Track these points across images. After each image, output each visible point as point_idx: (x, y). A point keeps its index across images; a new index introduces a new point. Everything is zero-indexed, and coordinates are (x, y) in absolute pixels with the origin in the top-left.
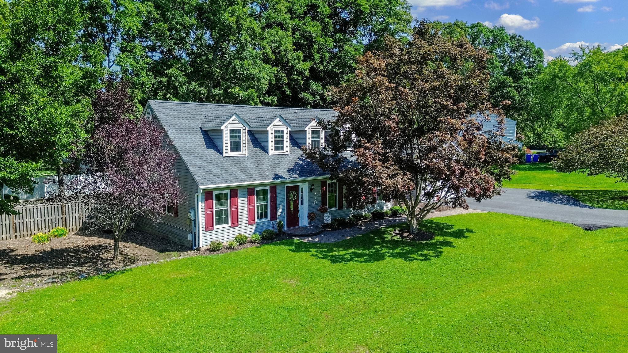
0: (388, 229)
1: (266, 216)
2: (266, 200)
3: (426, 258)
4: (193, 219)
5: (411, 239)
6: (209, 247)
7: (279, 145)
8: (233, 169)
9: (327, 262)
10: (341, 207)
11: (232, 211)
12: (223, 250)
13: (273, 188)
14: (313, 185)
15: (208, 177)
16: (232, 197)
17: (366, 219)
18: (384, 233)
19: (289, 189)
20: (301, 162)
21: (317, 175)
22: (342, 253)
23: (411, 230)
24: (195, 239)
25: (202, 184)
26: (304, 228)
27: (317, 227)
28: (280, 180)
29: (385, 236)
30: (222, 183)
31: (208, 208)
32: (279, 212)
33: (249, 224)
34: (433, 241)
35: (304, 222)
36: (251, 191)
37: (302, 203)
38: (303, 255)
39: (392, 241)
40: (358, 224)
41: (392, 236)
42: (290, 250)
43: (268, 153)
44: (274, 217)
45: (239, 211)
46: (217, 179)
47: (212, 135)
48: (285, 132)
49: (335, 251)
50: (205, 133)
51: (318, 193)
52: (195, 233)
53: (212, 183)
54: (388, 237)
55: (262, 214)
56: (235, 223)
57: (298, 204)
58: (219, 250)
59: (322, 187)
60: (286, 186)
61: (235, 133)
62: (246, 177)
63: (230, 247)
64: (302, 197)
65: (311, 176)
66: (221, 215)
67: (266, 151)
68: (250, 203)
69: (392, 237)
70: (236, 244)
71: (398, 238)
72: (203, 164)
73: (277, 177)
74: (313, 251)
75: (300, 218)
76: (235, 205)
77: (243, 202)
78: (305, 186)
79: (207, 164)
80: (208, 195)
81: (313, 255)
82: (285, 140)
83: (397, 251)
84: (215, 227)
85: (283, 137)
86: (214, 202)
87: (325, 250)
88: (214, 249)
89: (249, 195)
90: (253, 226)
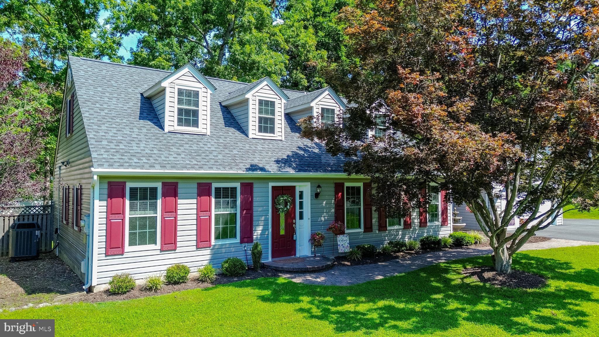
0: (453, 266)
1: (233, 235)
2: (234, 206)
4: (87, 231)
5: (503, 283)
6: (108, 287)
7: (267, 125)
8: (175, 150)
10: (368, 228)
11: (164, 222)
12: (133, 292)
13: (247, 186)
14: (319, 186)
15: (119, 156)
16: (164, 195)
17: (411, 249)
18: (446, 271)
19: (277, 191)
20: (302, 152)
21: (326, 171)
22: (362, 308)
23: (498, 266)
24: (88, 270)
25: (100, 165)
26: (304, 259)
27: (324, 258)
28: (260, 175)
29: (449, 276)
30: (142, 167)
31: (114, 212)
32: (258, 229)
33: (198, 247)
34: (549, 289)
36: (203, 187)
37: (301, 217)
39: (464, 287)
40: (397, 257)
41: (462, 276)
42: (260, 297)
43: (247, 135)
44: (247, 236)
45: (179, 223)
46: (136, 161)
47: (156, 103)
48: (277, 106)
49: (349, 302)
51: (328, 202)
53: (121, 166)
54: (456, 279)
55: (225, 230)
56: (169, 244)
57: (294, 218)
58: (125, 293)
59: (336, 193)
60: (271, 184)
61: (188, 96)
63: (150, 289)
64: (301, 207)
65: (317, 171)
66: (143, 227)
67: (244, 131)
68: (202, 209)
69: (462, 279)
70: (163, 282)
71: (474, 280)
72: (120, 138)
73: (254, 168)
74: (305, 301)
75: (298, 243)
76: (171, 210)
78: (306, 188)
79: (129, 138)
80: (115, 187)
82: (277, 117)
83: (481, 307)
84: (127, 248)
85: (273, 113)
86: (127, 202)
87: (329, 299)
88: (118, 290)
89: (199, 194)
90: (206, 252)
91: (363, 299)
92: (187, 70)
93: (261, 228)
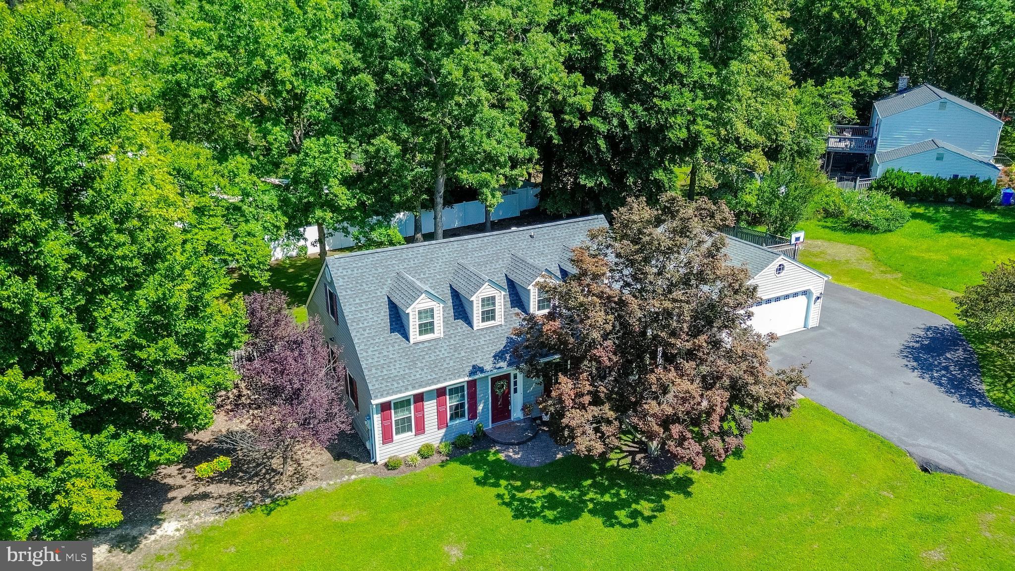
1: (463, 416)
2: (463, 396)
3: (635, 520)
6: (386, 462)
7: (488, 315)
8: (420, 365)
9: (508, 515)
11: (416, 418)
12: (401, 467)
13: (472, 384)
15: (385, 384)
16: (415, 402)
19: (495, 380)
20: (516, 337)
22: (535, 495)
24: (373, 450)
25: (376, 397)
26: (516, 421)
27: (533, 423)
28: (479, 376)
30: (400, 392)
31: (385, 418)
32: (480, 408)
33: (439, 429)
35: (517, 414)
36: (441, 392)
37: (515, 391)
38: (486, 495)
39: (614, 470)
42: (477, 479)
43: (472, 327)
44: (473, 414)
45: (426, 416)
46: (396, 385)
48: (497, 298)
49: (530, 488)
50: (392, 306)
51: (537, 378)
52: (372, 445)
53: (388, 394)
54: (613, 459)
55: (456, 414)
56: (420, 429)
57: (509, 392)
58: (397, 468)
60: (490, 378)
61: (426, 313)
62: (434, 376)
63: (409, 464)
64: (515, 385)
66: (403, 423)
67: (470, 324)
68: (441, 405)
69: (619, 459)
70: (419, 459)
71: (628, 461)
72: (382, 362)
73: (476, 369)
74: (503, 485)
75: (512, 411)
76: (420, 410)
77: (430, 407)
78: (518, 372)
79: (388, 361)
80: (385, 407)
81: (498, 496)
82: (497, 308)
83: (606, 497)
84: (395, 437)
85: (494, 304)
86: (393, 411)
87: (519, 483)
88: (390, 466)
89: (438, 397)
90: (444, 430)
91: (539, 484)
92: (424, 295)
93: (482, 405)
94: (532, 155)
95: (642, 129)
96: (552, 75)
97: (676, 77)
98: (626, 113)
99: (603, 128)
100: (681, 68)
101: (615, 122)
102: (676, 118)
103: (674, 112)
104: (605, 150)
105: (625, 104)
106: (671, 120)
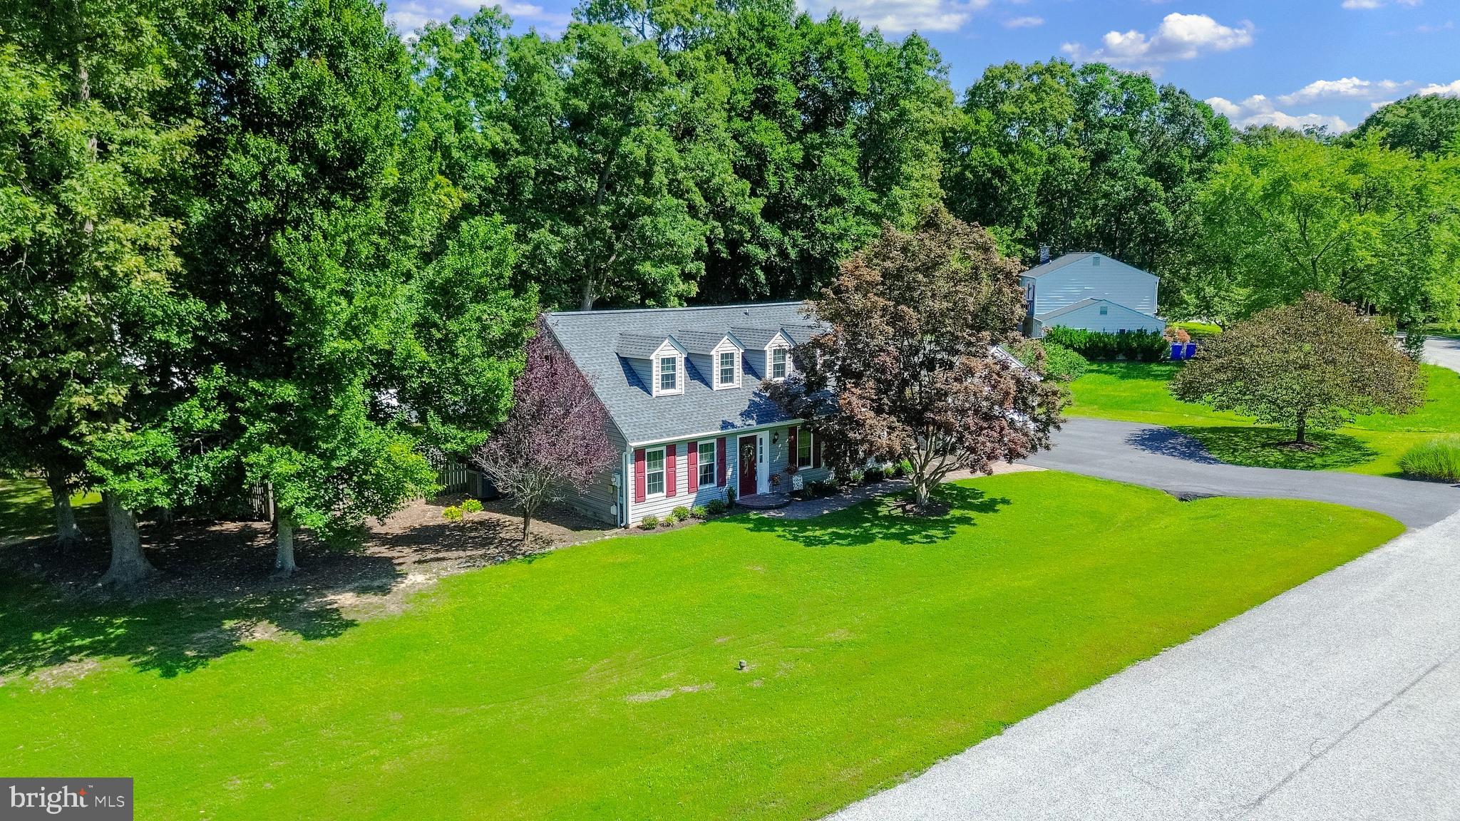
0: (885, 499)
1: (712, 481)
2: (712, 456)
3: (931, 540)
4: (619, 486)
5: (915, 514)
6: (641, 524)
7: (727, 376)
8: (668, 416)
9: (799, 545)
10: (817, 465)
11: (668, 475)
12: (659, 527)
13: (722, 441)
14: (776, 434)
15: (638, 429)
16: (668, 455)
17: (854, 482)
18: (880, 503)
19: (744, 442)
20: (757, 399)
21: (782, 419)
22: (818, 533)
23: (917, 500)
24: (622, 513)
25: (632, 440)
26: (764, 496)
27: (782, 495)
28: (730, 430)
29: (879, 509)
30: (654, 437)
31: (638, 471)
32: (729, 473)
33: (689, 492)
34: (948, 517)
35: (763, 487)
36: (692, 446)
37: (761, 461)
38: (766, 536)
39: (888, 517)
40: (841, 491)
41: (889, 508)
42: (749, 529)
43: (712, 388)
44: (722, 482)
45: (677, 475)
46: (649, 432)
47: (635, 366)
48: (735, 356)
49: (808, 530)
50: (625, 361)
51: (783, 445)
52: (621, 506)
53: (644, 439)
54: (883, 511)
55: (706, 477)
56: (672, 492)
57: (755, 461)
58: (654, 528)
59: (790, 435)
60: (739, 437)
61: (669, 362)
62: (686, 427)
63: (668, 525)
64: (761, 452)
65: (772, 421)
66: (655, 480)
67: (708, 384)
68: (691, 463)
69: (889, 511)
70: (675, 520)
71: (898, 512)
72: (629, 410)
73: (725, 425)
74: (780, 530)
75: (758, 483)
76: (672, 466)
77: (682, 461)
78: (765, 437)
79: (635, 410)
80: (640, 454)
81: (779, 536)
82: (736, 367)
83: (893, 530)
84: (648, 496)
85: (732, 363)
86: (646, 464)
87: (795, 529)
88: (648, 526)
89: (689, 452)
90: (694, 495)
92: (667, 341)
93: (731, 470)
94: (699, 270)
95: (805, 256)
96: (723, 175)
97: (838, 201)
98: (786, 239)
99: (761, 255)
100: (842, 191)
101: (773, 251)
102: (842, 244)
103: (840, 238)
104: (764, 282)
105: (784, 230)
106: (838, 245)
